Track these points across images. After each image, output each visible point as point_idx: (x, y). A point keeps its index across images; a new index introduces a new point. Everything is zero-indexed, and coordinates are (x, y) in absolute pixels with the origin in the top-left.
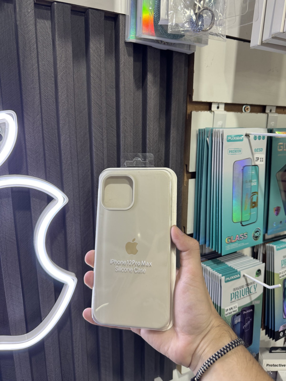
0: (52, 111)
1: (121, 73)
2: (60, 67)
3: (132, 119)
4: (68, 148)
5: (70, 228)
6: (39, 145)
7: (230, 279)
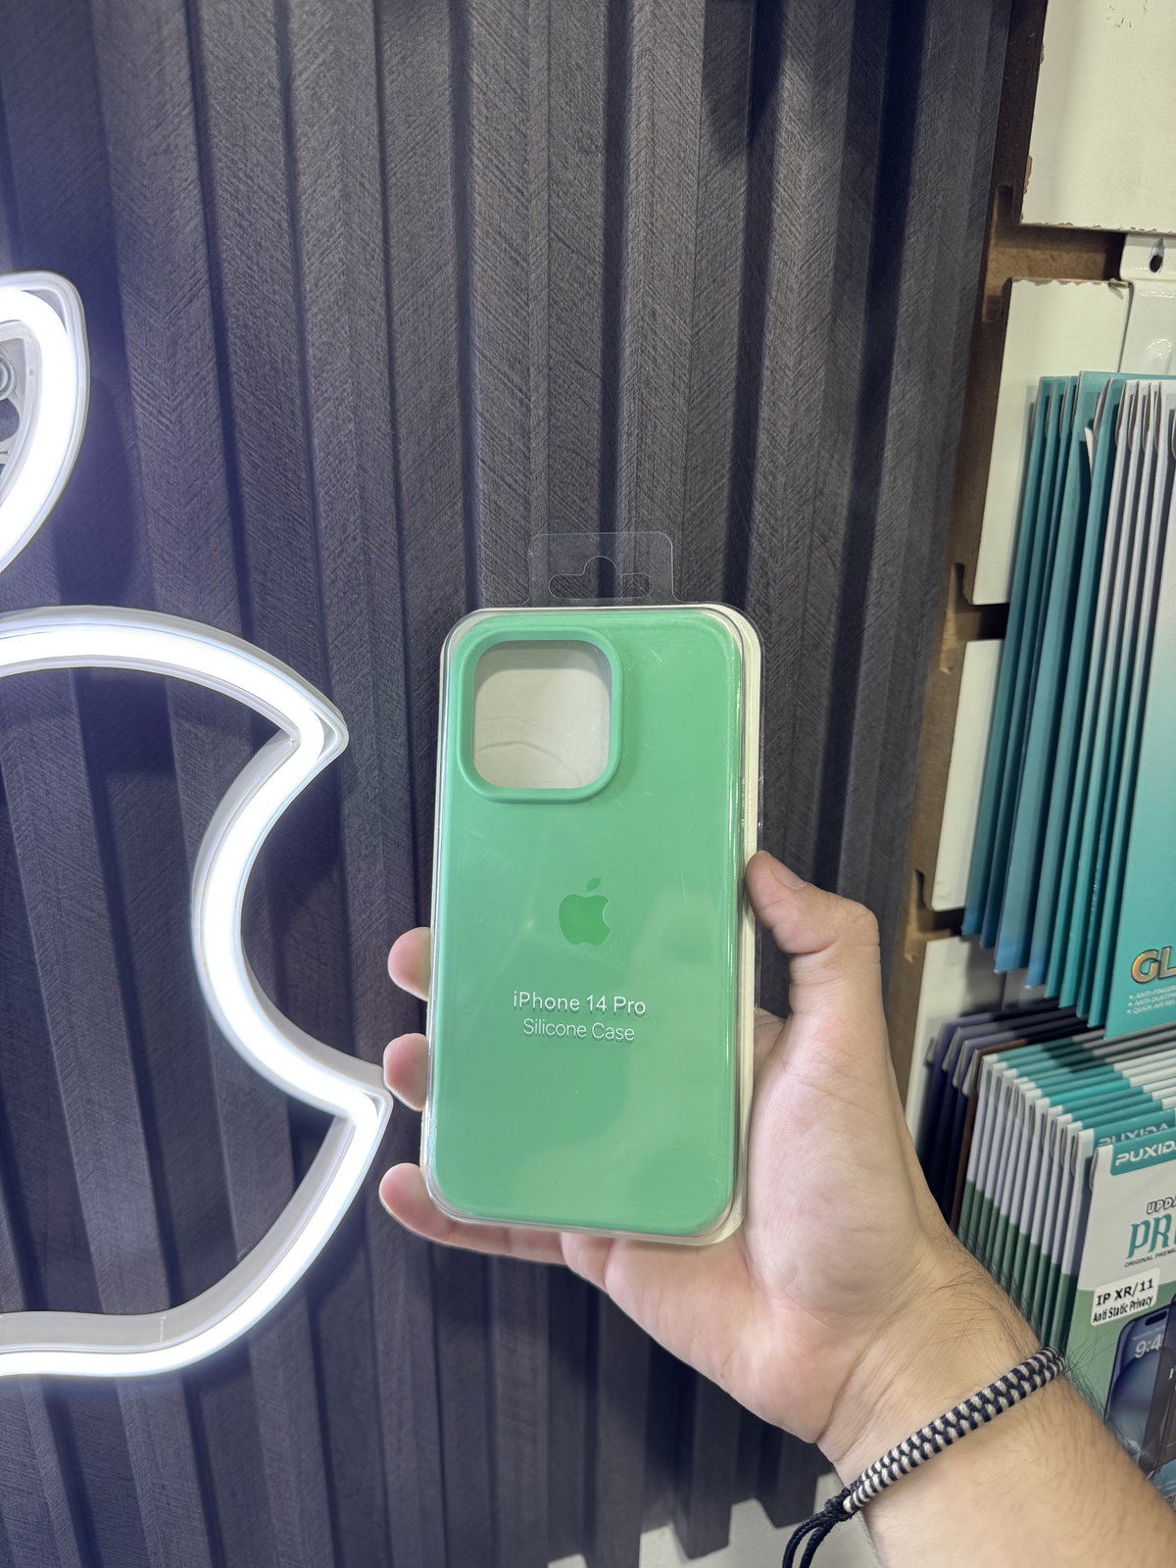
0: (271, 277)
1: (634, 62)
2: (305, 33)
3: (688, 319)
4: (349, 472)
5: (363, 865)
6: (202, 458)
7: (1138, 1159)
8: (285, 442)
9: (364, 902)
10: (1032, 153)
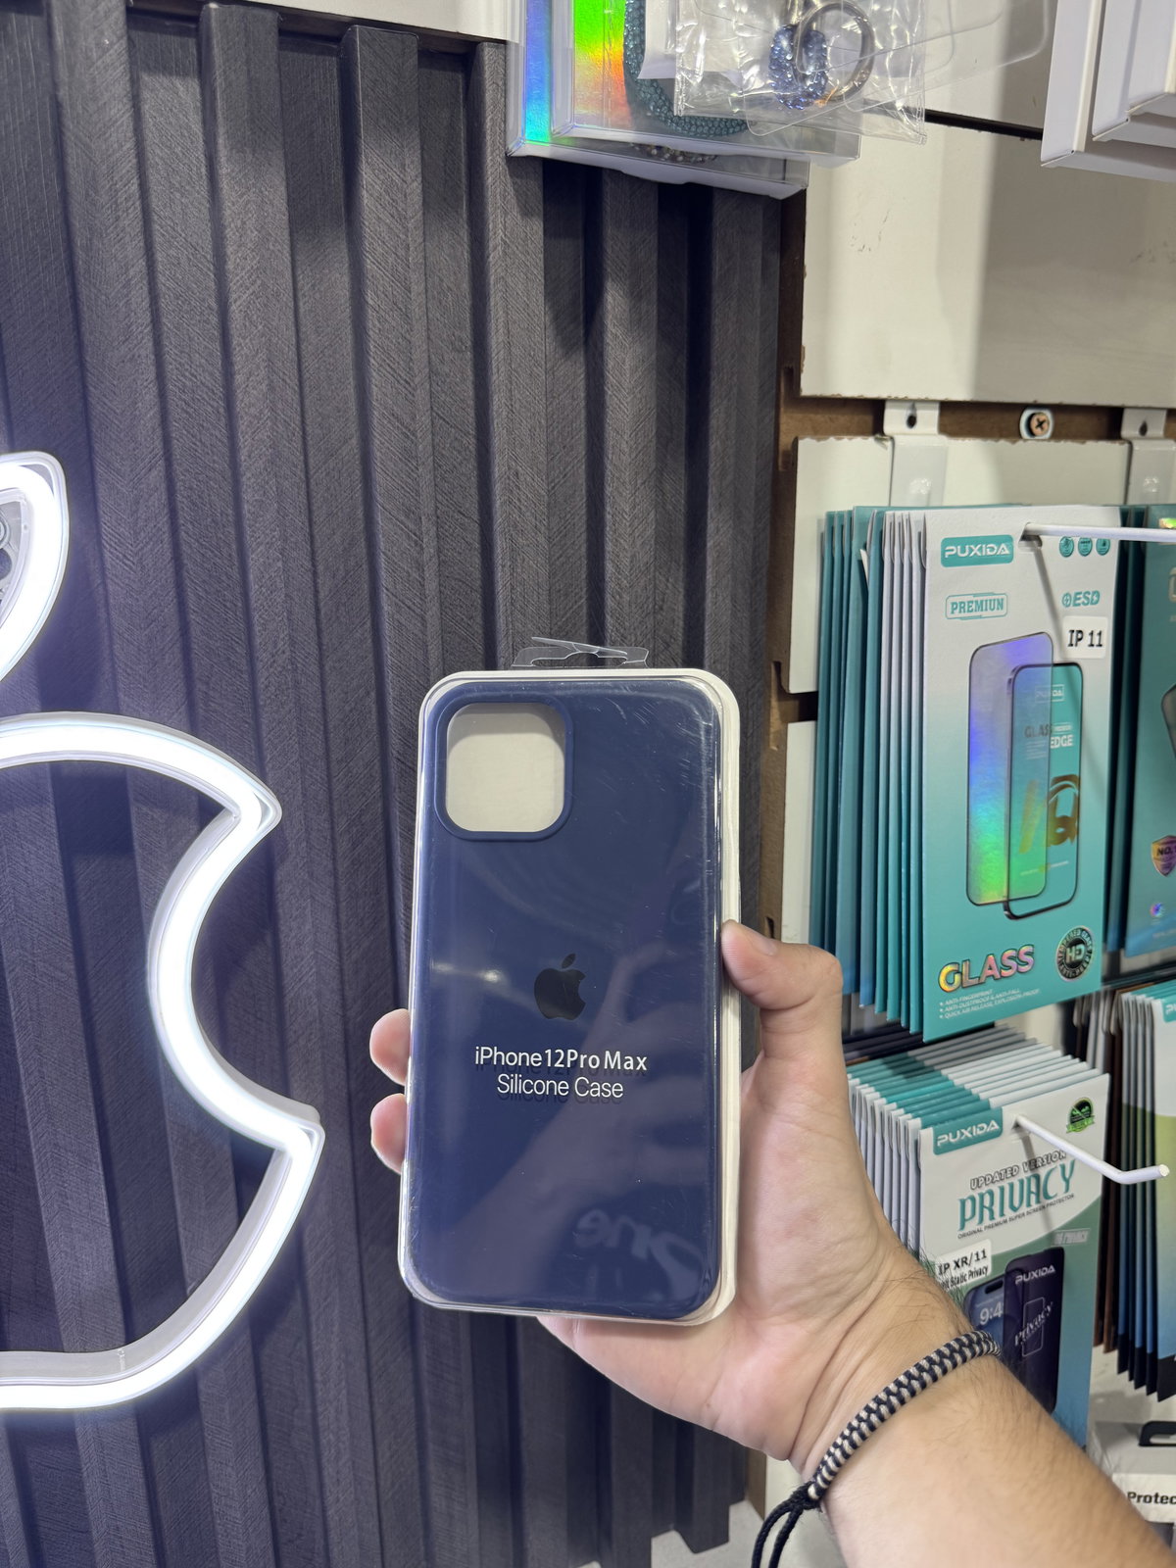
0: (212, 452)
1: (492, 286)
2: (239, 271)
3: (545, 478)
4: (278, 600)
5: (294, 924)
6: (159, 592)
7: (956, 1139)
8: (224, 578)
9: (296, 957)
10: (805, 341)
